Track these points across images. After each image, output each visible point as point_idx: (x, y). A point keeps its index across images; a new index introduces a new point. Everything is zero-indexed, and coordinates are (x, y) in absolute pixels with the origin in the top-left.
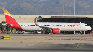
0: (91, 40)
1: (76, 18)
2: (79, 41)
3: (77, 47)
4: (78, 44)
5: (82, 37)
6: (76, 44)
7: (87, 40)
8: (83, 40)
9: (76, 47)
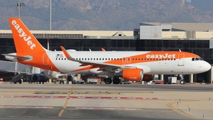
0: (97, 98)
1: (55, 37)
2: (65, 99)
3: (60, 115)
4: (61, 108)
5: (73, 91)
6: (55, 107)
7: (87, 97)
8: (76, 97)
9: (57, 115)
